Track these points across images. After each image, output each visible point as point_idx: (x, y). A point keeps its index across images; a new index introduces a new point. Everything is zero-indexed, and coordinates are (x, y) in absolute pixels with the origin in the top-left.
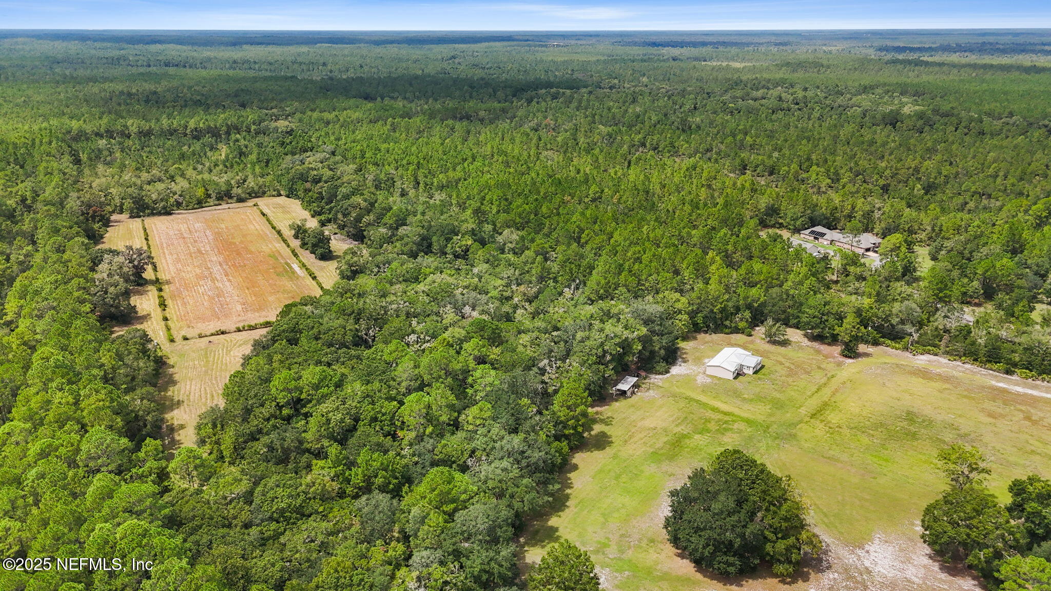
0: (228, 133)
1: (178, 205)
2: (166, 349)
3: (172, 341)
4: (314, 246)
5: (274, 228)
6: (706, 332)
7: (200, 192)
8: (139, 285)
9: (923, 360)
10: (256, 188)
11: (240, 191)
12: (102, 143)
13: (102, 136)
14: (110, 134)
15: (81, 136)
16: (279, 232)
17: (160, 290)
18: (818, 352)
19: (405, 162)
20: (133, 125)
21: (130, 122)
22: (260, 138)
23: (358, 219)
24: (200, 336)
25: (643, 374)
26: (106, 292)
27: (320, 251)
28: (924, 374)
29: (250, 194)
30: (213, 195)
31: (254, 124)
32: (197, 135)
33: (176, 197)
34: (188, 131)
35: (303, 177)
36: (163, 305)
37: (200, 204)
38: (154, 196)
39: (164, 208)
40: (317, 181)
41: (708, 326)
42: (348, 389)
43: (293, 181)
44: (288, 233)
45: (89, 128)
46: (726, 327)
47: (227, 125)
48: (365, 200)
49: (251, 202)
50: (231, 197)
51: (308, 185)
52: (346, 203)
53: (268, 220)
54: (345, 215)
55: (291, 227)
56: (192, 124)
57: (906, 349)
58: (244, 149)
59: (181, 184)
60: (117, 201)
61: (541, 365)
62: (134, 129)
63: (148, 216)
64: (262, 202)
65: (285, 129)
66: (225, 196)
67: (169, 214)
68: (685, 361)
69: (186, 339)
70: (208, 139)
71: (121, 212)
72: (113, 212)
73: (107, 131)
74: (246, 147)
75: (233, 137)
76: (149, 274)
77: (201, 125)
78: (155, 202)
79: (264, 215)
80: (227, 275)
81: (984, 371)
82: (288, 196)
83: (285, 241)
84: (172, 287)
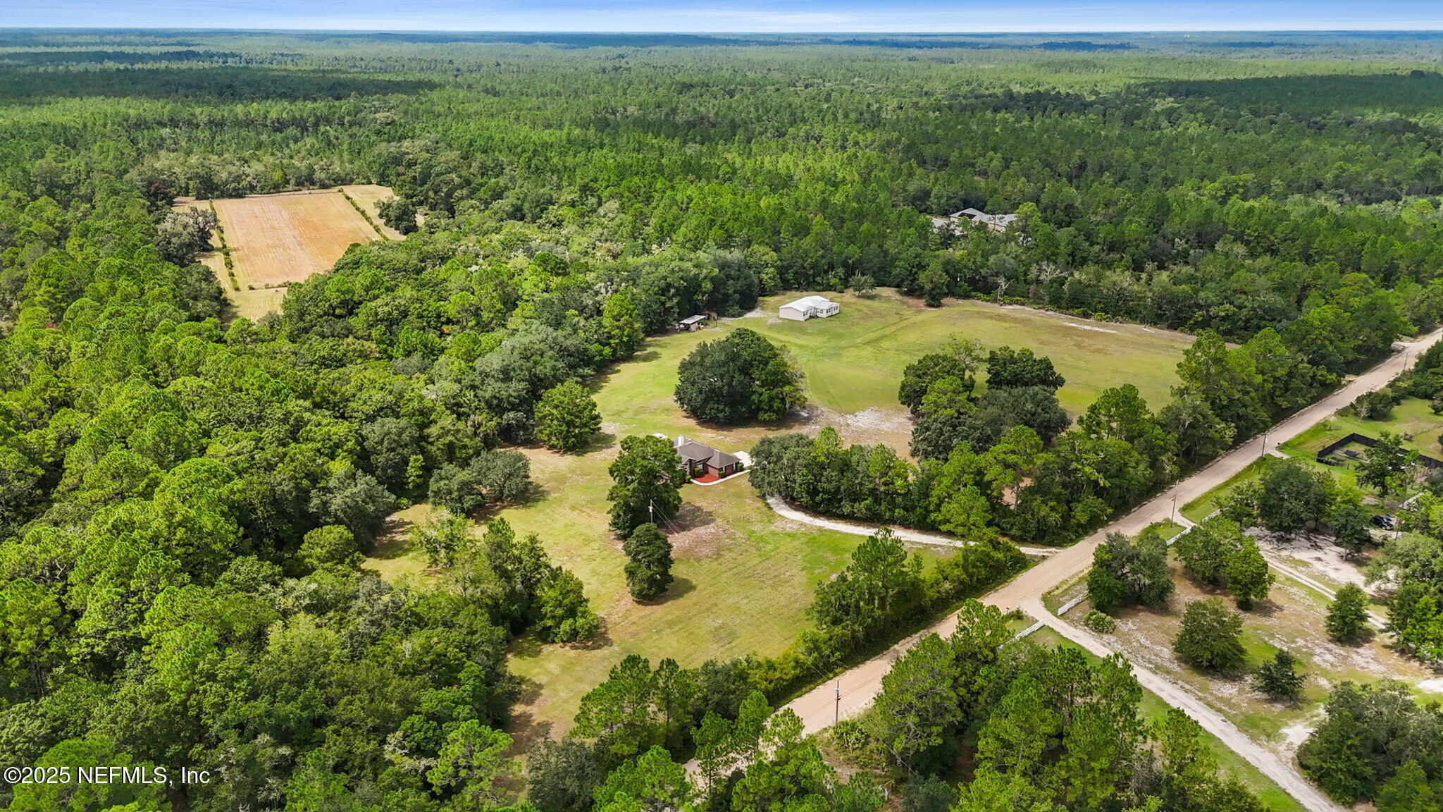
0: (316, 125)
1: (252, 188)
2: (230, 294)
3: (237, 289)
4: (399, 219)
5: (358, 209)
6: (797, 289)
7: (277, 175)
8: (204, 250)
9: (1007, 309)
10: (343, 175)
11: (323, 176)
12: (165, 132)
13: (164, 125)
14: (174, 123)
15: (141, 124)
16: (363, 213)
17: (227, 254)
18: (903, 303)
19: (519, 149)
20: (201, 113)
21: (198, 111)
22: (355, 129)
23: (449, 195)
24: (267, 287)
25: (714, 315)
26: (169, 243)
27: (404, 224)
28: (1001, 318)
29: (335, 181)
30: (293, 181)
31: (349, 114)
32: (279, 126)
33: (249, 179)
34: (268, 122)
35: (397, 161)
36: (229, 264)
37: (277, 188)
38: (224, 176)
39: (235, 189)
40: (411, 164)
41: (799, 283)
42: (399, 292)
43: (385, 165)
44: (373, 212)
45: (149, 116)
46: (819, 284)
47: (315, 115)
48: (460, 177)
49: (336, 189)
50: (313, 183)
51: (401, 169)
52: (438, 180)
53: (353, 203)
54: (436, 193)
55: (377, 205)
56: (273, 115)
57: (995, 301)
58: (334, 141)
59: (255, 168)
60: (183, 183)
61: (596, 288)
62: (203, 118)
63: (218, 197)
64: (348, 190)
65: (384, 120)
66: (306, 181)
67: (240, 196)
68: (763, 309)
69: (251, 288)
70: (292, 131)
71: (187, 194)
72: (178, 195)
73: (172, 120)
74: (337, 138)
75: (322, 129)
76: (215, 241)
77: (284, 115)
78: (225, 184)
79: (348, 198)
80: (300, 245)
81: (1063, 316)
82: (379, 184)
83: (368, 219)
84: (239, 253)
